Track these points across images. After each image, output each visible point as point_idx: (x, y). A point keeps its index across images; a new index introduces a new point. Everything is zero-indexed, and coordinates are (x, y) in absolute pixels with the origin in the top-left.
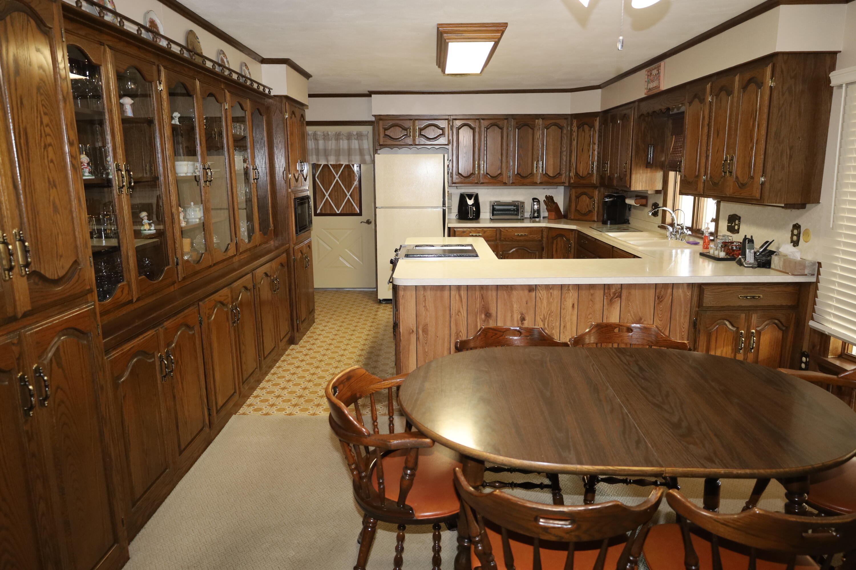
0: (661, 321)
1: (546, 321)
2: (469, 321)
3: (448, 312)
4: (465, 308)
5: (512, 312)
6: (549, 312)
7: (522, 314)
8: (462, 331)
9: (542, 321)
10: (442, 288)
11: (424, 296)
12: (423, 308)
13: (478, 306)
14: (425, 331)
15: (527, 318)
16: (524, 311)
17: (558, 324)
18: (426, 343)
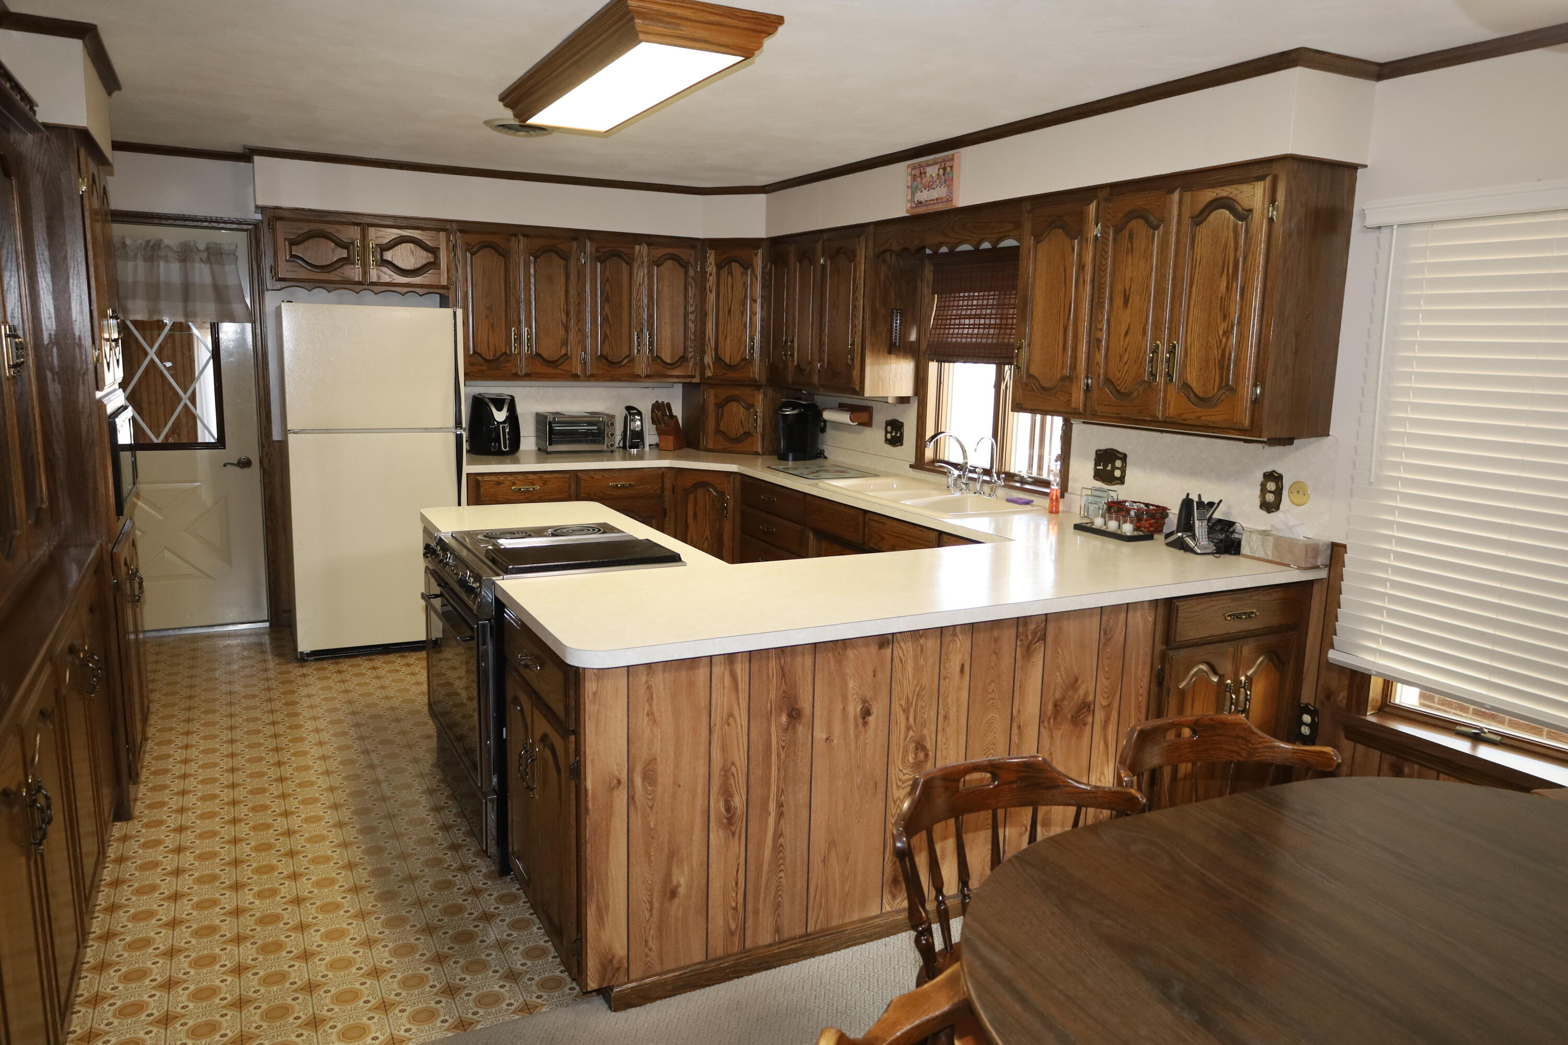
0: (1107, 679)
1: (912, 711)
2: (753, 735)
3: (705, 719)
4: (744, 704)
5: (845, 698)
6: (918, 689)
7: (864, 701)
8: (738, 763)
9: (904, 711)
10: (691, 663)
11: (649, 688)
12: (646, 719)
13: (773, 695)
14: (650, 777)
15: (874, 710)
16: (869, 695)
17: (933, 714)
18: (651, 808)
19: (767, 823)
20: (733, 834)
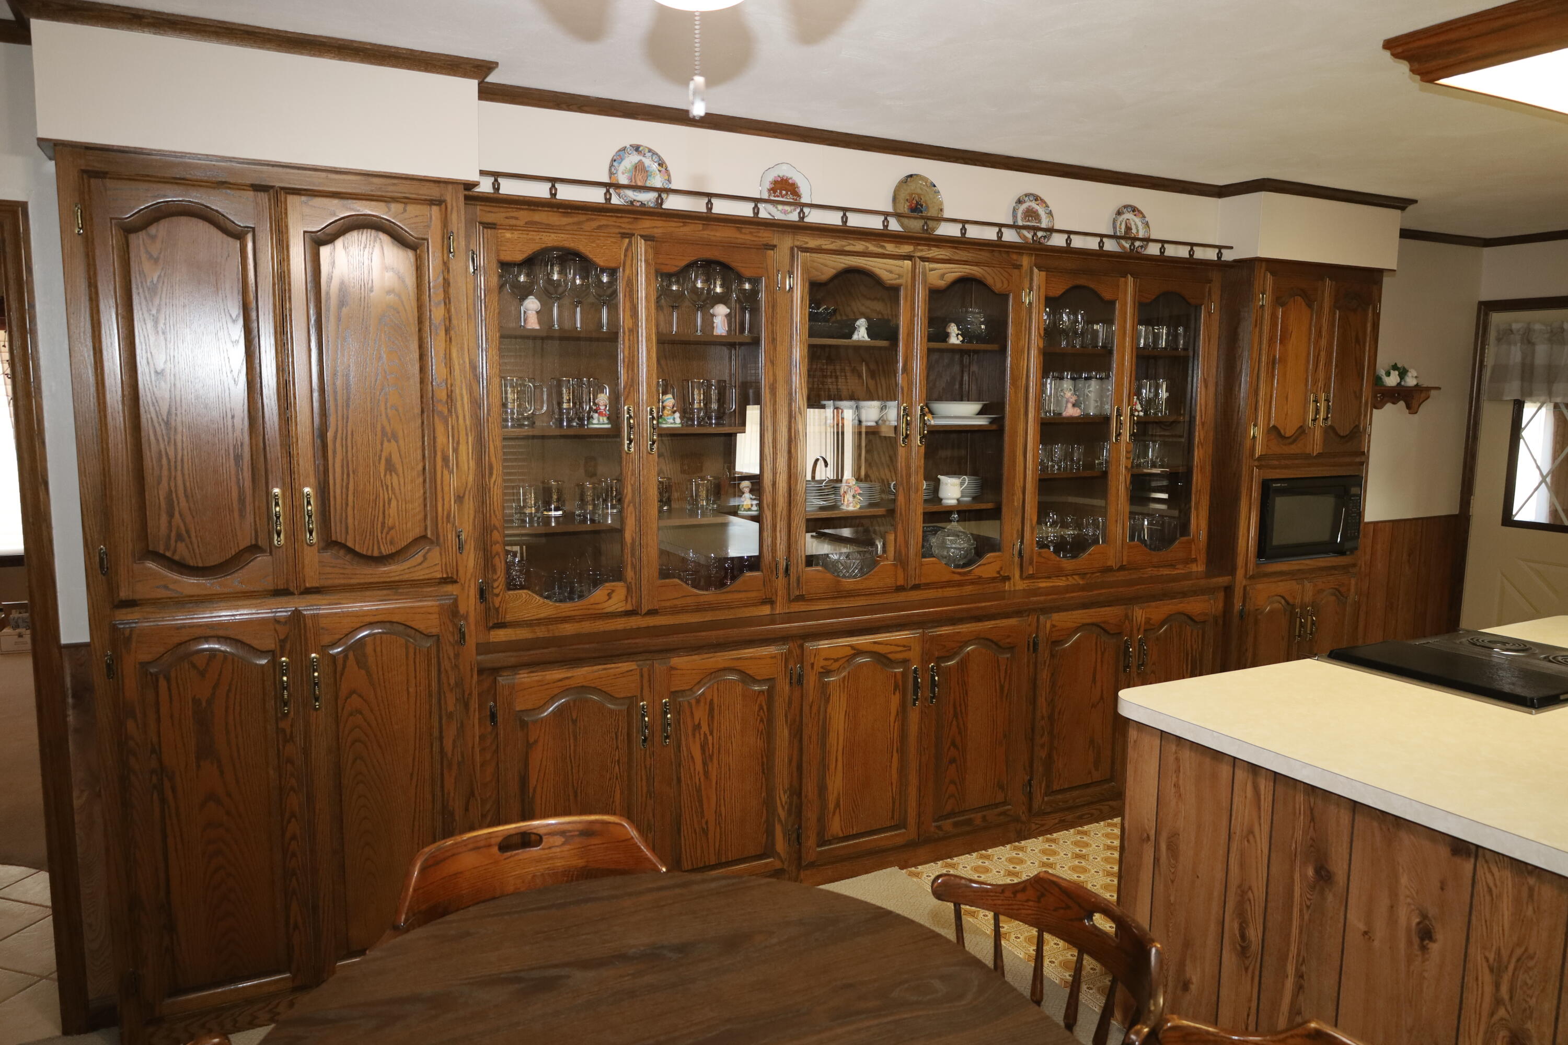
1: (1506, 978)
2: (1274, 870)
3: (1225, 823)
4: (1266, 828)
5: (1394, 894)
6: (1519, 951)
7: (1424, 916)
8: (1255, 889)
9: (1491, 970)
10: (1217, 755)
11: (1177, 759)
12: (1173, 790)
13: (1299, 834)
14: (1173, 849)
15: (1439, 936)
16: (1432, 911)
17: (1548, 1006)
18: (1172, 882)
19: (1283, 985)
20: (1247, 969)
